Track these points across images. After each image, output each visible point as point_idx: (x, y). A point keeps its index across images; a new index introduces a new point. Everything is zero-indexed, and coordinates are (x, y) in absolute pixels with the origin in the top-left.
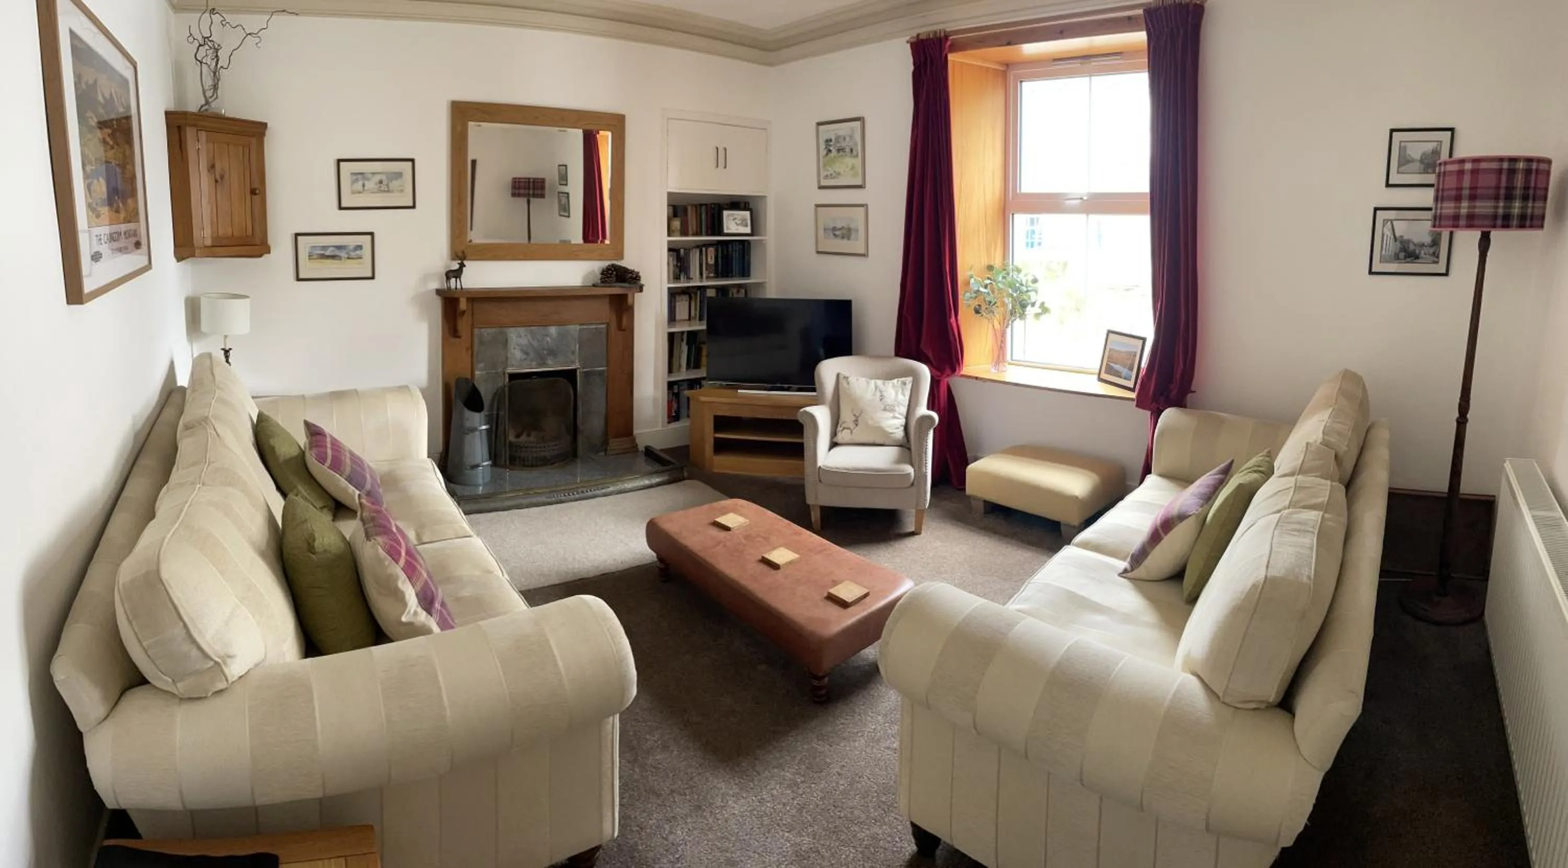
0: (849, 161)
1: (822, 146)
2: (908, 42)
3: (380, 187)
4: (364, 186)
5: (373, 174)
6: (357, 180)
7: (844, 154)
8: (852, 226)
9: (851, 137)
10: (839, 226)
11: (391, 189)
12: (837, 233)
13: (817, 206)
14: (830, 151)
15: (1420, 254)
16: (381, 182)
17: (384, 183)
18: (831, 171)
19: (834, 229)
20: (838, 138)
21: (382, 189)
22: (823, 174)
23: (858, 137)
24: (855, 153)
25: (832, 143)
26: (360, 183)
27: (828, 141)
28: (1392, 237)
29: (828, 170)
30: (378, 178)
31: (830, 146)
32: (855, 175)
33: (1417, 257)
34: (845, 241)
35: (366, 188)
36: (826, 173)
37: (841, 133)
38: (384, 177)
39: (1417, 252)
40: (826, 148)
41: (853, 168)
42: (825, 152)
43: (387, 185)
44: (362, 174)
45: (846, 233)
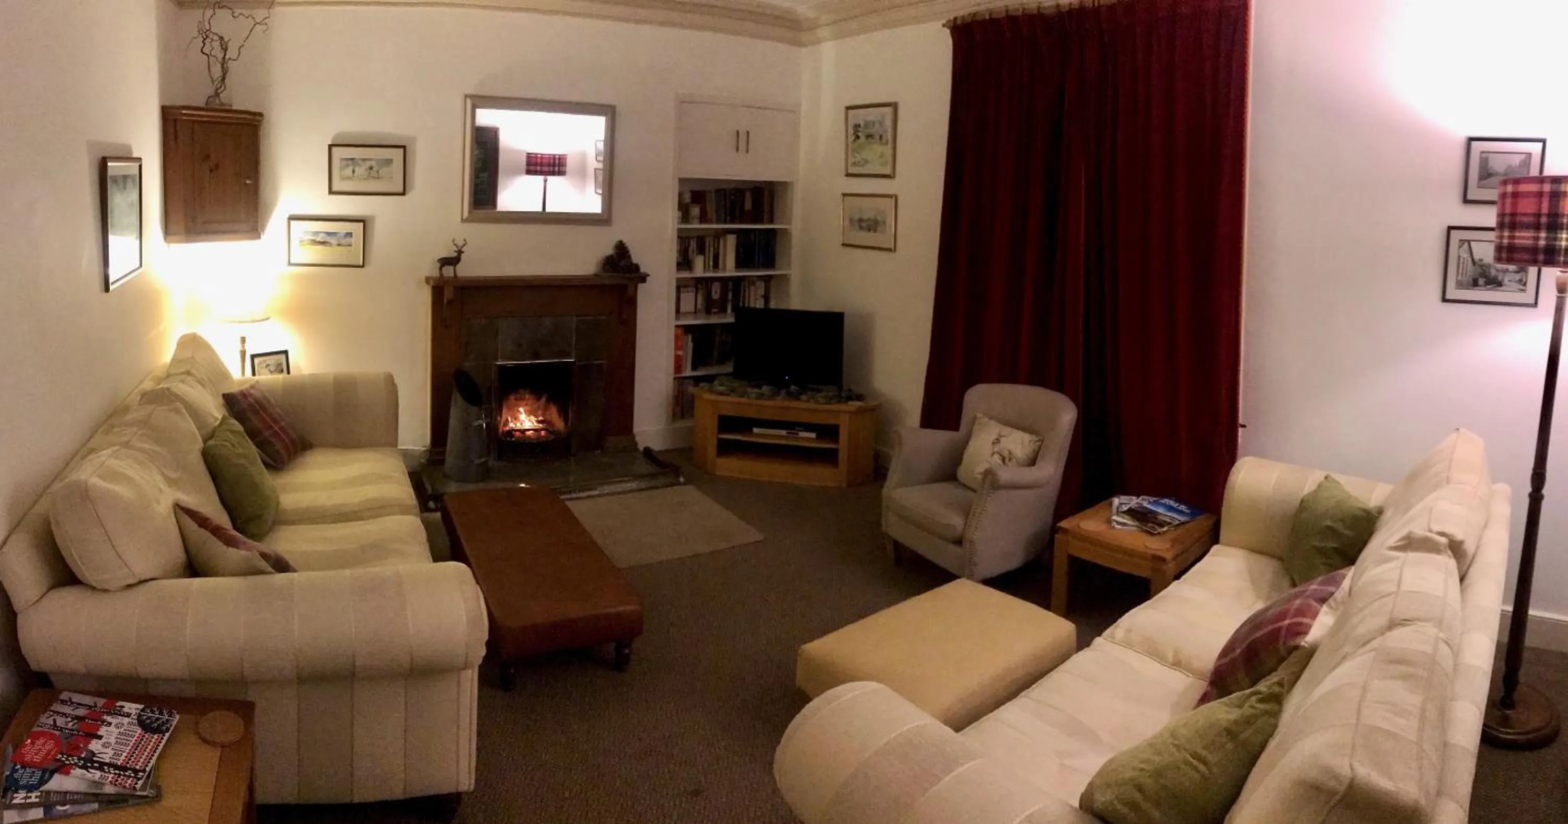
0: (878, 148)
1: (851, 131)
2: (944, 26)
3: (370, 173)
4: (354, 172)
5: (364, 160)
6: (347, 166)
7: (873, 140)
8: (879, 218)
9: (881, 124)
10: (865, 217)
11: (381, 175)
12: (864, 225)
13: (844, 195)
14: (858, 137)
15: (1503, 280)
16: (371, 168)
17: (374, 169)
18: (858, 158)
19: (861, 220)
20: (867, 124)
21: (372, 175)
22: (851, 160)
23: (888, 123)
24: (884, 140)
25: (860, 129)
26: (351, 168)
27: (857, 126)
28: (1470, 260)
29: (855, 157)
30: (368, 164)
31: (859, 131)
32: (884, 164)
33: (1500, 284)
34: (871, 234)
35: (356, 174)
36: (853, 160)
37: (870, 118)
38: (373, 163)
39: (1500, 278)
40: (854, 134)
41: (882, 156)
42: (853, 138)
43: (378, 172)
44: (352, 159)
45: (872, 225)
